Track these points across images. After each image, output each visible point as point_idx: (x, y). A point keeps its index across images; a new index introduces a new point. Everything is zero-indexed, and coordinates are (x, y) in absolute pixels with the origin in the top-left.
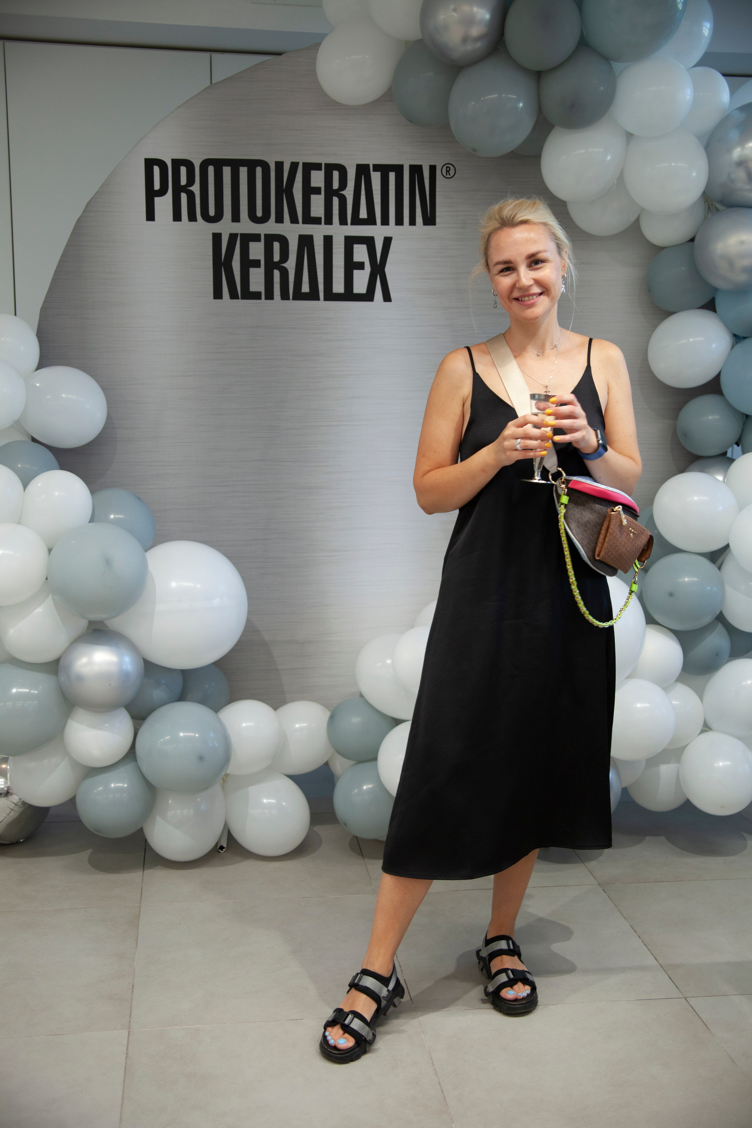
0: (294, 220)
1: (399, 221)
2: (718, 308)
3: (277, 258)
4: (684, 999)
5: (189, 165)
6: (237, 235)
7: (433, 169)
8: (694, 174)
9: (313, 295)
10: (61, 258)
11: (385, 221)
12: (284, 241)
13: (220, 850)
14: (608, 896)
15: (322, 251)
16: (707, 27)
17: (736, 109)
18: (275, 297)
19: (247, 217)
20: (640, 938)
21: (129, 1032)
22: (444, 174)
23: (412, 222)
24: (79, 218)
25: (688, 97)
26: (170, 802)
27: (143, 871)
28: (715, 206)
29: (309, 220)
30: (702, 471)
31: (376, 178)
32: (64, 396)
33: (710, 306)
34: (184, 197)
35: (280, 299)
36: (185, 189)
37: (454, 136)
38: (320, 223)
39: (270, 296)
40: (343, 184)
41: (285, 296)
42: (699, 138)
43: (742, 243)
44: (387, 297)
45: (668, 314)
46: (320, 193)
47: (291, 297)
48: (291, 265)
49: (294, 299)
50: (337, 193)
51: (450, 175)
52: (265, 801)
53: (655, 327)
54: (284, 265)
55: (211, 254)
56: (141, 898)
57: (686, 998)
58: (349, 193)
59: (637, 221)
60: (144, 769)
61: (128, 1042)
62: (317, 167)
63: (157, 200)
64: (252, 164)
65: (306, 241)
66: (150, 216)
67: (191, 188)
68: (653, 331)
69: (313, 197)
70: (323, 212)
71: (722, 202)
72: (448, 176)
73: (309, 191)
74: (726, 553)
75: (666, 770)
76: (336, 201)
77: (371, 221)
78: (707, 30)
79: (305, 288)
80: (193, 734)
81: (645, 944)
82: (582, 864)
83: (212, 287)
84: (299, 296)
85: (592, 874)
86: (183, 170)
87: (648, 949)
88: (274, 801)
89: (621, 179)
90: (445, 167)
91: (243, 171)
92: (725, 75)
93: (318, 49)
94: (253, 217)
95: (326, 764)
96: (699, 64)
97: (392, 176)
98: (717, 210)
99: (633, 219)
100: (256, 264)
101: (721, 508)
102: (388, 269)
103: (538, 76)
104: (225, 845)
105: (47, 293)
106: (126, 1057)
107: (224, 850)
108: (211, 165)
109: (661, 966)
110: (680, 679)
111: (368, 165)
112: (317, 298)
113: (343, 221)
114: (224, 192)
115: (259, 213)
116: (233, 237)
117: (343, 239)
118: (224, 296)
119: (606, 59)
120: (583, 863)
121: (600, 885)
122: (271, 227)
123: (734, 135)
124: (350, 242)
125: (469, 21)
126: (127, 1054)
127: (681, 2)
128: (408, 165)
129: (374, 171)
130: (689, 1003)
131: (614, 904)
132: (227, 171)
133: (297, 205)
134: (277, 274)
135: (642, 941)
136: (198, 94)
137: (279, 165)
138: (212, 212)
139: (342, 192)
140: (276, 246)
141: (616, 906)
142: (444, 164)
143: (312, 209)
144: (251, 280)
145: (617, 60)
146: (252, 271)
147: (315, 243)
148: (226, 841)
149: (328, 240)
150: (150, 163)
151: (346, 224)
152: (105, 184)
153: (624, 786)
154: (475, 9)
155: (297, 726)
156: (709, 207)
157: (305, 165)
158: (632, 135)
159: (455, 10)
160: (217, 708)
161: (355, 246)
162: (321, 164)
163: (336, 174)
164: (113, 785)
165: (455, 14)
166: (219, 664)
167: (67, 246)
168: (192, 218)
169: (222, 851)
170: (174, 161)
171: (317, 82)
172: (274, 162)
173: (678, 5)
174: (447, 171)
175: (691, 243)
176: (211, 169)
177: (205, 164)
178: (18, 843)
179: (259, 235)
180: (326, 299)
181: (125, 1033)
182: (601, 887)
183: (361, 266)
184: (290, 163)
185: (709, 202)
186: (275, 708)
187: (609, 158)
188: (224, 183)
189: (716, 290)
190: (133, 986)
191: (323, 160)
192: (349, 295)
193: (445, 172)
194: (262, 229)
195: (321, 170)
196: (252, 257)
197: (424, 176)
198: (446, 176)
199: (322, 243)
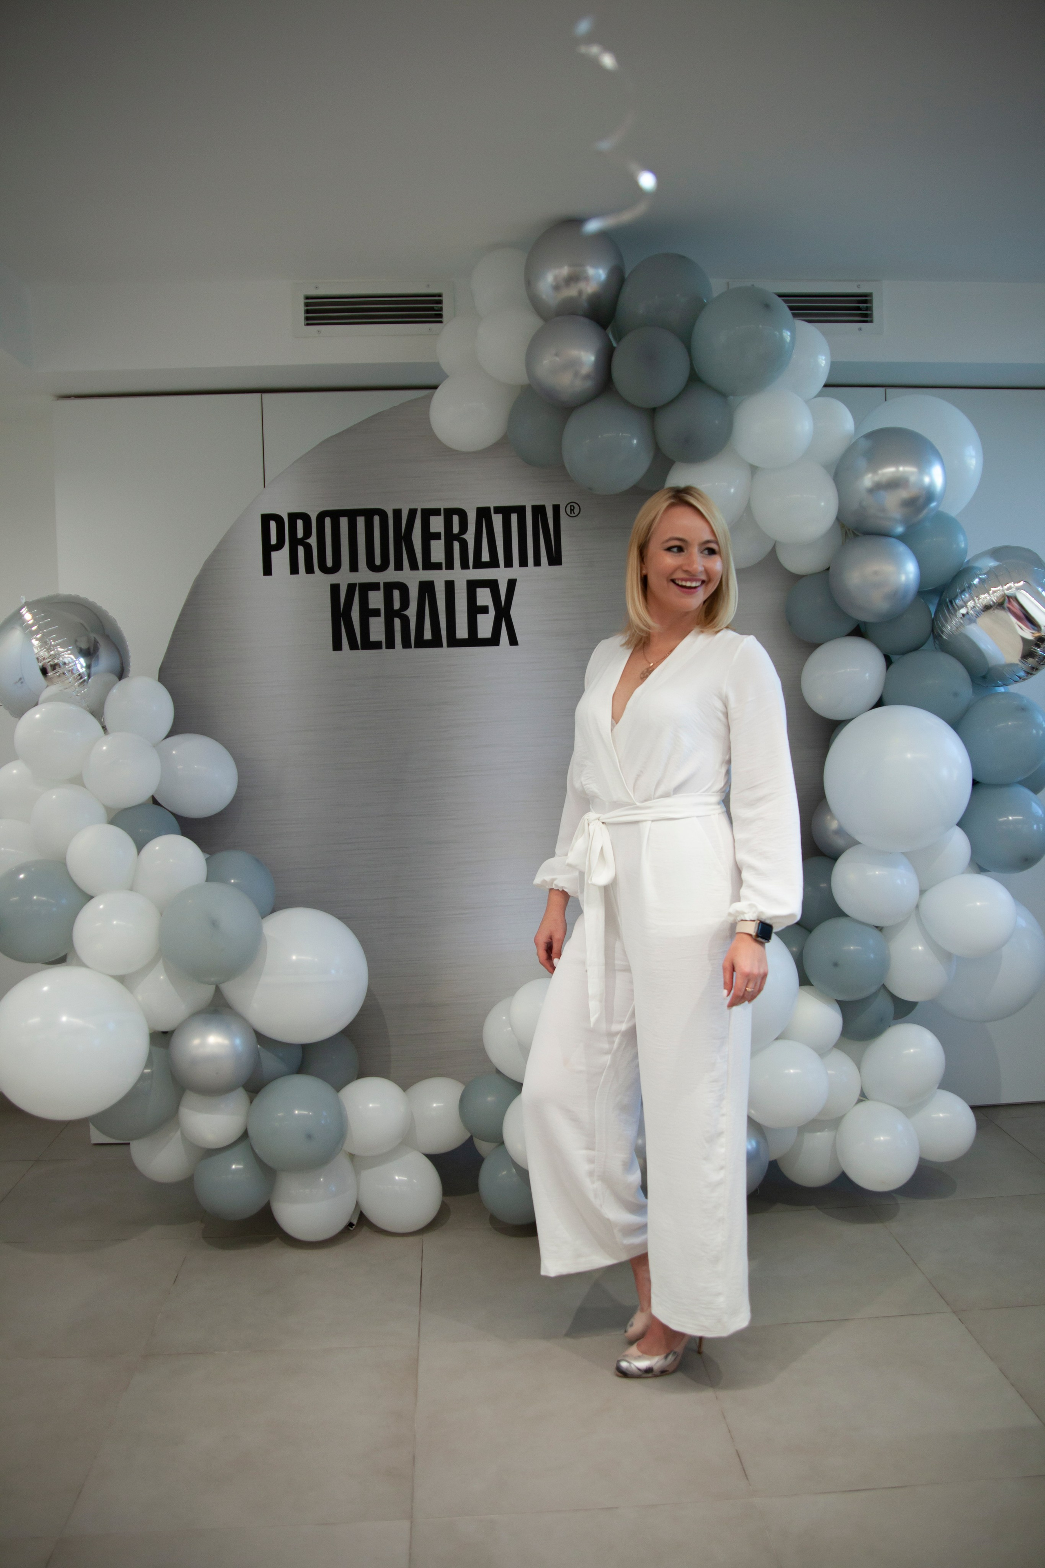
0: (414, 566)
1: (523, 563)
2: (870, 635)
3: (397, 605)
5: (305, 517)
6: (355, 584)
7: (556, 508)
8: (824, 503)
9: (436, 642)
10: (179, 618)
11: (509, 563)
12: (403, 589)
13: (351, 1229)
15: (444, 596)
17: (861, 437)
18: (396, 646)
19: (366, 566)
22: (569, 513)
23: (537, 563)
24: (197, 576)
25: (808, 428)
29: (429, 565)
31: (497, 520)
34: (301, 550)
35: (401, 647)
36: (302, 542)
37: (570, 476)
38: (441, 568)
39: (391, 645)
40: (464, 528)
41: (406, 644)
42: (826, 467)
44: (513, 641)
45: (814, 645)
46: (439, 538)
47: (413, 645)
48: (412, 612)
49: (415, 647)
50: (457, 537)
51: (574, 513)
52: (397, 1178)
54: (405, 613)
55: (329, 605)
58: (470, 537)
59: (773, 551)
60: (259, 1152)
62: (436, 512)
63: (274, 554)
64: (369, 514)
65: (427, 588)
66: (267, 570)
67: (308, 541)
69: (433, 543)
70: (443, 557)
71: (857, 529)
72: (573, 515)
73: (428, 536)
76: (456, 545)
77: (493, 563)
78: (824, 360)
79: (428, 635)
80: (309, 1112)
83: (331, 638)
84: (421, 643)
86: (300, 523)
88: (406, 1179)
89: (748, 510)
90: (569, 506)
91: (361, 521)
94: (372, 566)
96: (820, 394)
97: (514, 517)
98: (851, 538)
99: (769, 549)
100: (376, 613)
102: (513, 612)
103: (652, 413)
104: (356, 1223)
105: (166, 653)
107: (355, 1228)
108: (328, 516)
110: (838, 1046)
111: (489, 508)
112: (441, 646)
113: (465, 565)
114: (342, 543)
115: (378, 562)
116: (351, 587)
117: (465, 583)
118: (343, 647)
119: (721, 394)
122: (390, 575)
123: (863, 462)
124: (473, 586)
125: (575, 364)
127: (788, 336)
128: (531, 506)
129: (495, 513)
132: (344, 522)
133: (416, 551)
134: (397, 622)
137: (397, 513)
138: (329, 563)
139: (463, 537)
140: (396, 594)
142: (568, 503)
143: (432, 555)
144: (371, 630)
145: (734, 394)
146: (372, 620)
147: (436, 589)
148: (358, 1219)
149: (450, 586)
150: (266, 519)
151: (468, 568)
152: (223, 542)
154: (579, 352)
156: (845, 534)
157: (423, 510)
158: (756, 467)
159: (557, 354)
160: (339, 1086)
161: (478, 590)
162: (440, 510)
163: (456, 519)
164: (230, 1167)
165: (557, 359)
168: (310, 570)
169: (353, 1229)
170: (290, 515)
171: (431, 430)
172: (392, 510)
174: (571, 510)
175: (827, 572)
176: (328, 521)
177: (321, 516)
179: (379, 584)
180: (449, 645)
183: (484, 610)
184: (408, 510)
185: (845, 528)
187: (732, 490)
188: (341, 533)
189: (861, 622)
191: (442, 505)
192: (474, 640)
193: (570, 511)
194: (381, 578)
195: (440, 515)
196: (372, 606)
197: (548, 516)
198: (570, 515)
199: (444, 589)
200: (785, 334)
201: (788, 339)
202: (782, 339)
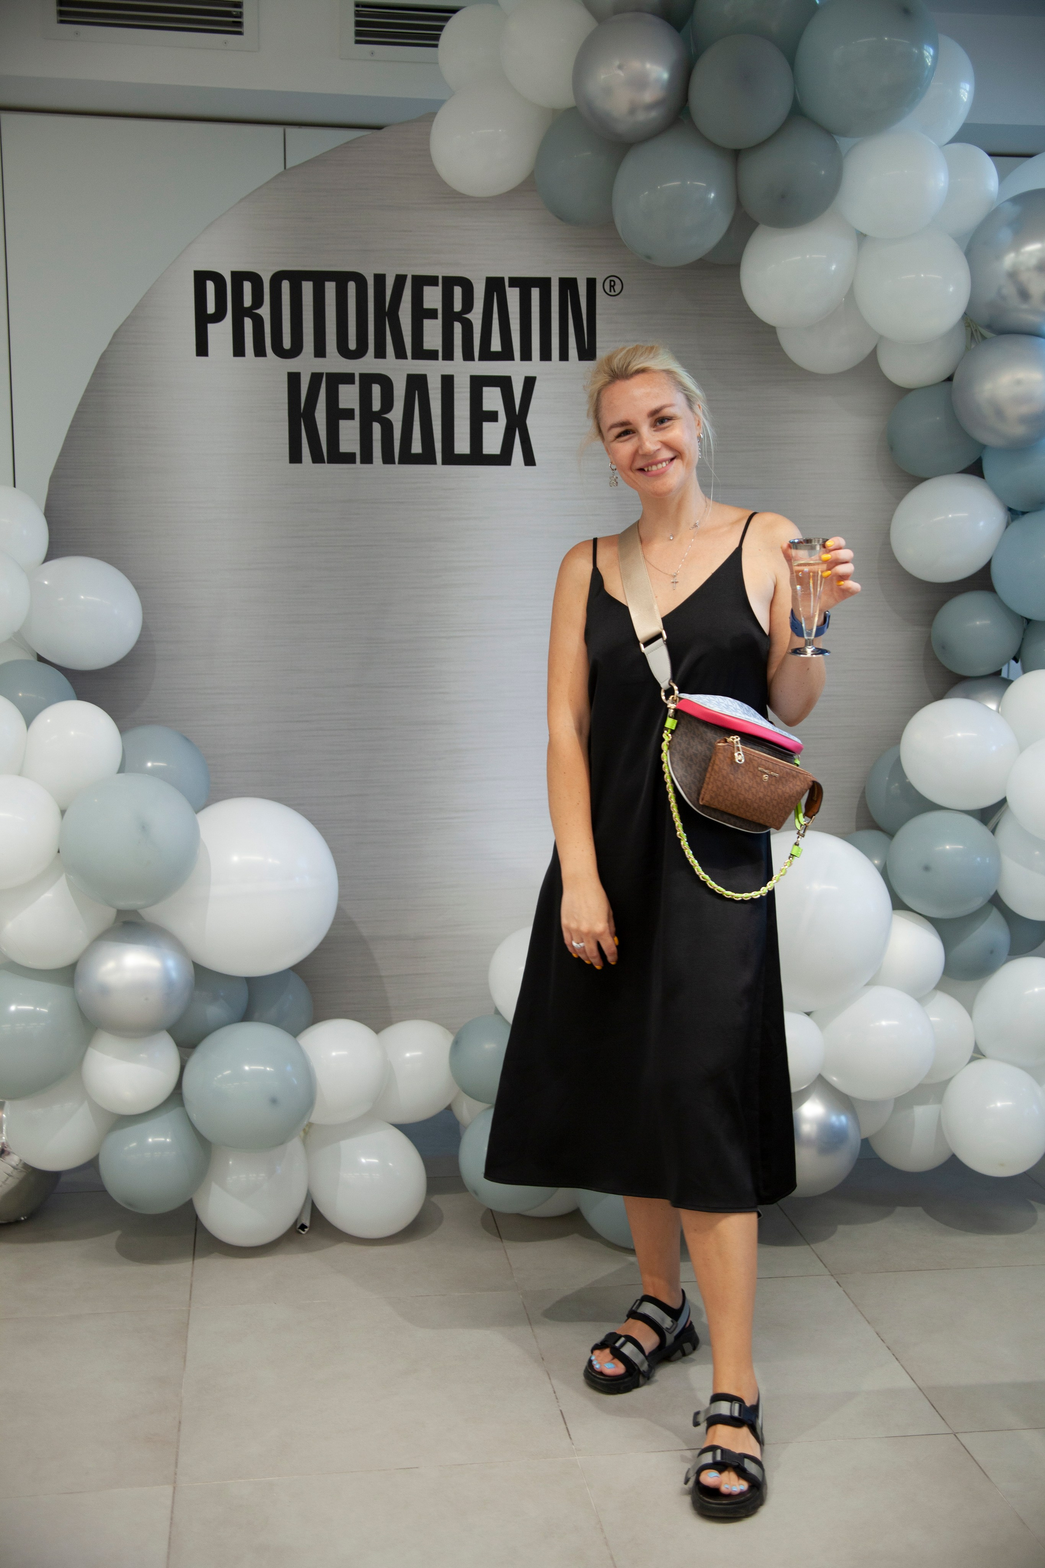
0: (400, 354)
1: (546, 355)
2: (986, 473)
3: (376, 406)
4: (953, 1435)
5: (255, 279)
6: (321, 375)
7: (591, 283)
8: (951, 289)
9: (427, 458)
10: (78, 408)
11: (526, 355)
12: (386, 383)
13: (300, 1231)
14: (844, 1291)
15: (439, 396)
16: (965, 90)
17: (1008, 201)
18: (374, 460)
19: (336, 351)
20: (889, 1349)
21: (174, 1488)
22: (608, 290)
23: (564, 356)
24: (105, 352)
25: (942, 185)
26: (231, 1163)
27: (193, 1260)
28: (980, 332)
29: (420, 353)
30: (967, 697)
31: (513, 296)
32: (82, 597)
33: (976, 469)
34: (248, 323)
35: (382, 463)
36: (250, 312)
37: (620, 239)
38: (437, 359)
39: (367, 458)
40: (468, 304)
41: (388, 458)
42: (957, 239)
43: (1019, 382)
44: (529, 460)
45: (915, 480)
46: (436, 318)
47: (397, 460)
48: (396, 416)
49: (400, 463)
50: (459, 317)
51: (615, 291)
53: (900, 498)
54: (386, 416)
55: (286, 401)
56: (190, 1299)
57: (956, 1434)
58: (476, 317)
59: (874, 353)
60: (194, 1117)
61: (173, 1502)
62: (432, 281)
63: (211, 327)
64: (341, 278)
65: (417, 383)
66: (202, 349)
67: (258, 311)
68: (898, 504)
69: (427, 323)
70: (440, 343)
71: (989, 327)
72: (613, 293)
73: (420, 314)
74: (1002, 811)
75: (922, 1114)
76: (458, 327)
77: (506, 354)
78: (966, 94)
79: (417, 447)
80: (262, 1068)
81: (897, 1359)
82: (808, 1246)
83: (288, 446)
84: (408, 458)
85: (821, 1261)
86: (247, 286)
87: (902, 1365)
88: (376, 1161)
89: (850, 295)
90: (608, 281)
91: (330, 288)
92: (991, 155)
93: (433, 121)
94: (344, 351)
95: (449, 1108)
96: (956, 139)
97: (535, 293)
98: (984, 338)
99: (868, 351)
100: (348, 414)
101: (994, 748)
102: (531, 421)
103: (736, 155)
104: (307, 1224)
105: (60, 456)
106: (171, 1523)
107: (306, 1230)
108: (285, 279)
109: (920, 1389)
110: (941, 986)
111: (502, 279)
112: (433, 462)
113: (468, 355)
114: (304, 317)
115: (352, 345)
116: (316, 378)
117: (468, 379)
118: (304, 459)
119: (828, 133)
120: (809, 1244)
121: (832, 1276)
122: (368, 364)
123: (1005, 235)
124: (478, 383)
125: (640, 82)
126: (172, 1519)
127: (930, 55)
128: (558, 278)
129: (510, 286)
130: (959, 1441)
131: (853, 1302)
132: (307, 287)
133: (404, 333)
134: (377, 428)
135: (893, 1355)
136: (268, 183)
137: (380, 279)
138: (287, 344)
139: (467, 316)
140: (376, 389)
141: (856, 1306)
142: (606, 277)
143: (426, 339)
144: (342, 437)
145: (845, 133)
146: (343, 424)
147: (430, 386)
148: (309, 1217)
149: (448, 382)
150: (201, 278)
151: (473, 359)
152: (140, 307)
153: (864, 1136)
154: (648, 66)
155: (408, 1055)
156: (972, 334)
157: (414, 278)
158: (865, 236)
159: (620, 67)
160: (295, 1031)
161: (485, 389)
162: (437, 278)
163: (458, 291)
164: (150, 1140)
165: (620, 73)
166: (298, 969)
167: (87, 391)
168: (260, 351)
169: (304, 1231)
170: (234, 274)
171: (432, 166)
172: (373, 275)
173: (927, 59)
174: (611, 286)
175: (949, 383)
176: (286, 285)
177: (277, 278)
178: (17, 1222)
179: (353, 375)
180: (444, 462)
181: (169, 1489)
182: (835, 1279)
183: (492, 416)
184: (394, 276)
185: (972, 327)
186: (377, 1031)
187: (833, 267)
188: (304, 303)
189: (983, 447)
190: (180, 1423)
191: (441, 272)
192: (477, 457)
193: (609, 287)
194: (357, 367)
195: (437, 285)
196: (342, 405)
197: (580, 293)
198: (610, 293)
199: (440, 386)
200: (926, 54)
201: (929, 61)
202: (921, 57)
